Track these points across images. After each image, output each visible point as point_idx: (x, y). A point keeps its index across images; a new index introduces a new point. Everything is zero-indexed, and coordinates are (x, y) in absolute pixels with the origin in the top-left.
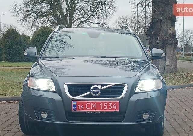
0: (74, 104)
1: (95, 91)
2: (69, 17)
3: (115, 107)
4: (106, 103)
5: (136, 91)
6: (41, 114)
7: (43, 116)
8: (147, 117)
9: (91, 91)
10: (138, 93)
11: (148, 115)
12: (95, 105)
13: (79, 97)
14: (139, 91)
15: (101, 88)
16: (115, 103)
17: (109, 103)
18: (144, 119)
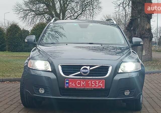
0: (66, 82)
1: (84, 71)
2: (62, 15)
3: (101, 85)
4: (94, 82)
5: (119, 72)
6: (39, 90)
7: (40, 92)
8: (128, 94)
9: (81, 71)
10: (121, 73)
11: (129, 92)
12: (84, 83)
13: (71, 76)
14: (122, 72)
15: (90, 69)
16: (102, 82)
17: (96, 82)
18: (125, 95)
